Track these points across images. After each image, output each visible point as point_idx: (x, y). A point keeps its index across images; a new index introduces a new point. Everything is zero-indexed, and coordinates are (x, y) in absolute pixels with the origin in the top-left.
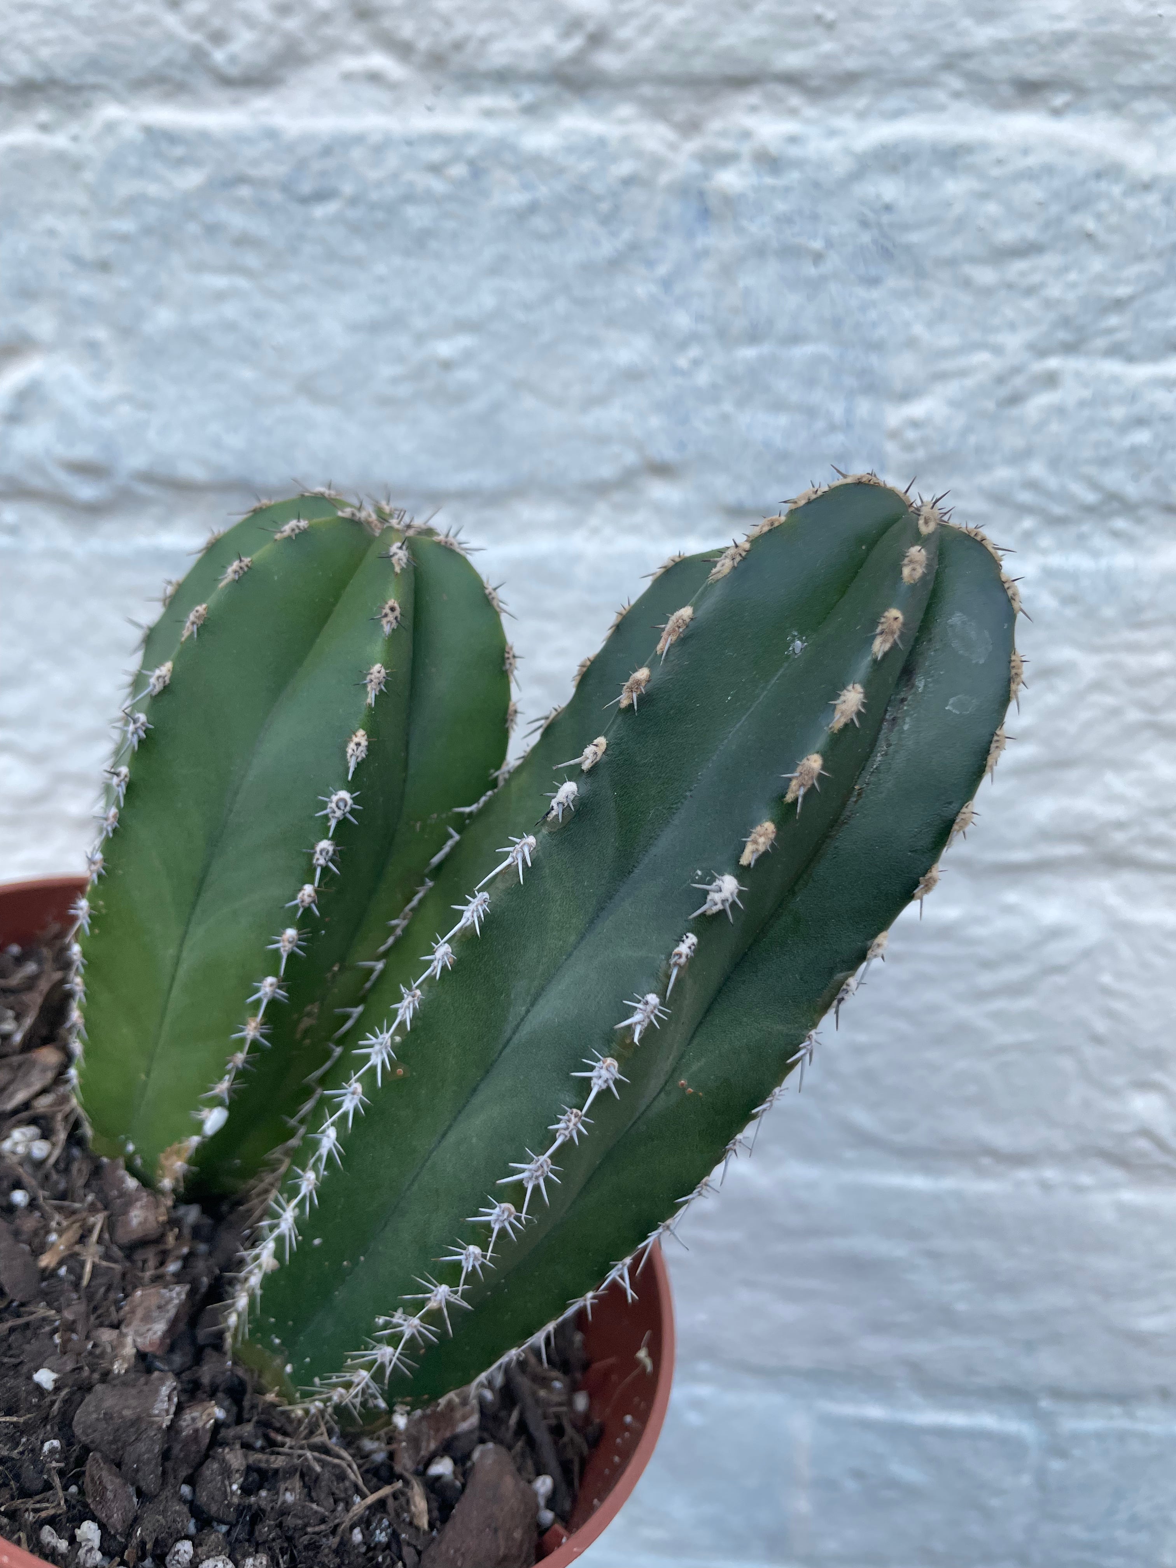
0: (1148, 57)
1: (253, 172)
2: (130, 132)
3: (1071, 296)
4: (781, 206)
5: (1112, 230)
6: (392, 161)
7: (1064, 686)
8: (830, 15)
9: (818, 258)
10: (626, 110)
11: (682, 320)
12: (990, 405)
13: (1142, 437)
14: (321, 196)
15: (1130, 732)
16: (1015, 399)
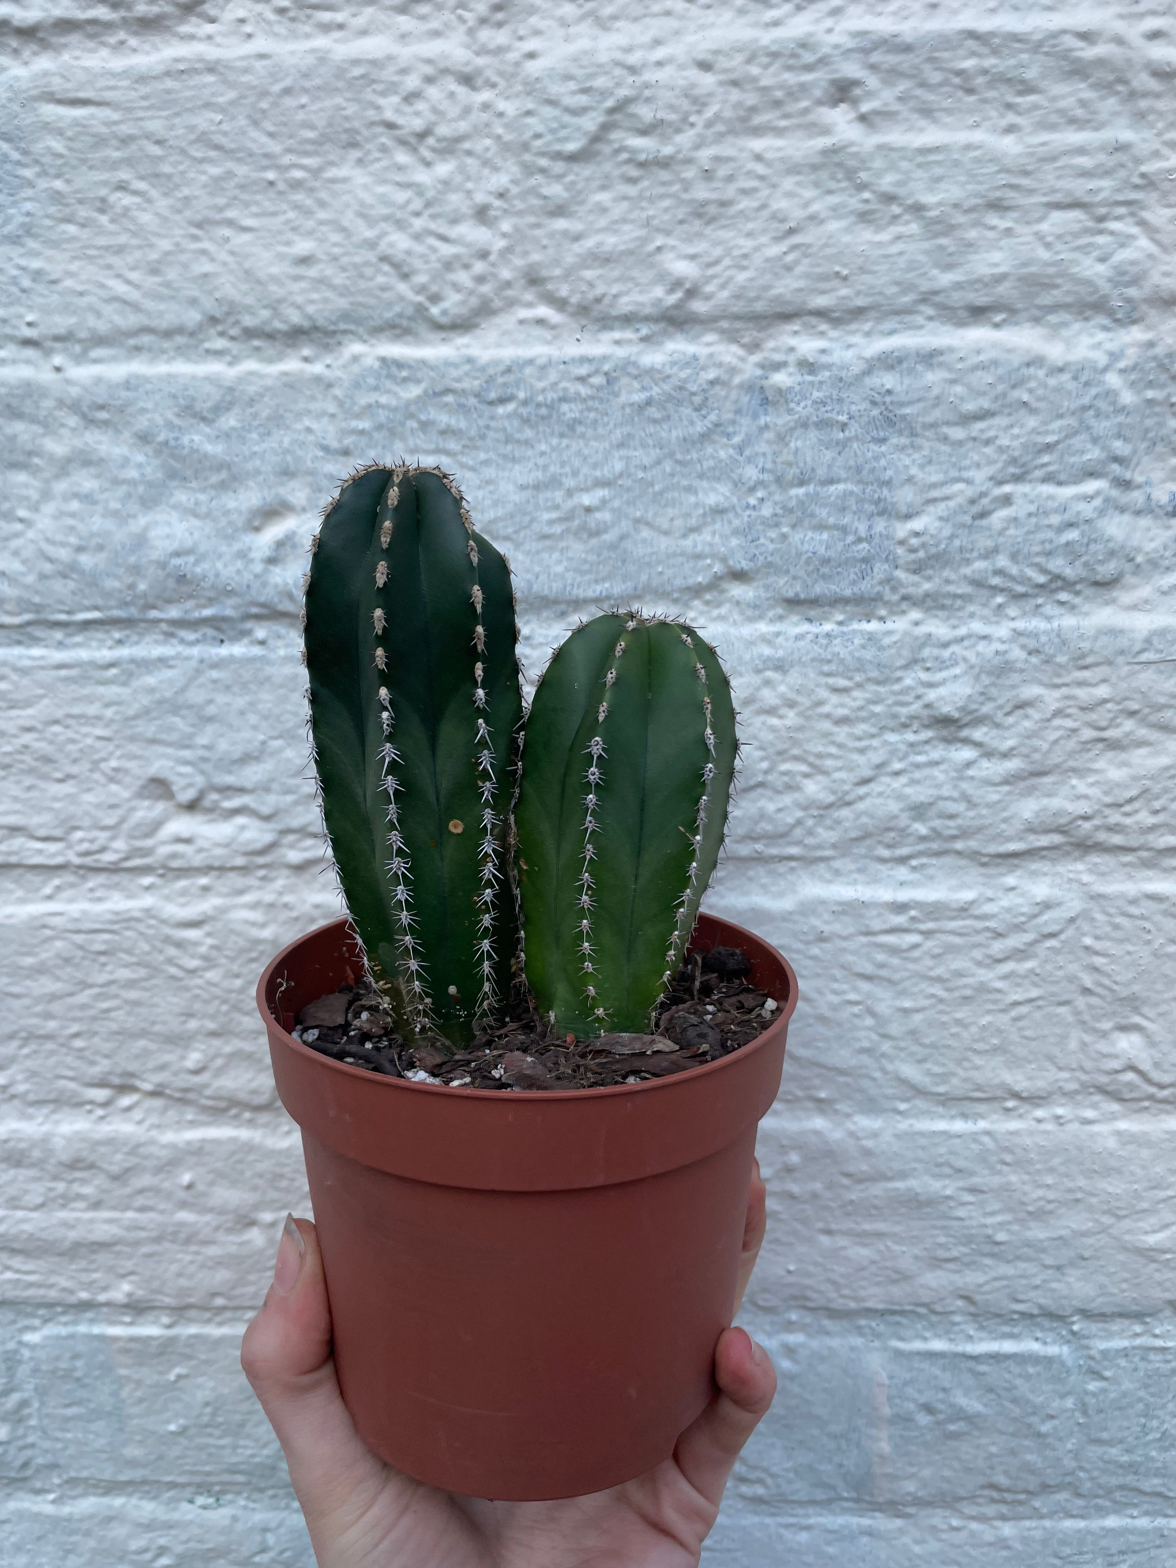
0: (1056, 286)
1: (457, 386)
2: (370, 361)
3: (1016, 443)
4: (816, 395)
5: (1039, 399)
6: (553, 376)
7: (1035, 714)
8: (845, 272)
9: (844, 427)
10: (710, 337)
11: (751, 473)
12: (967, 519)
13: (1072, 535)
14: (503, 400)
15: (1086, 746)
16: (984, 514)
